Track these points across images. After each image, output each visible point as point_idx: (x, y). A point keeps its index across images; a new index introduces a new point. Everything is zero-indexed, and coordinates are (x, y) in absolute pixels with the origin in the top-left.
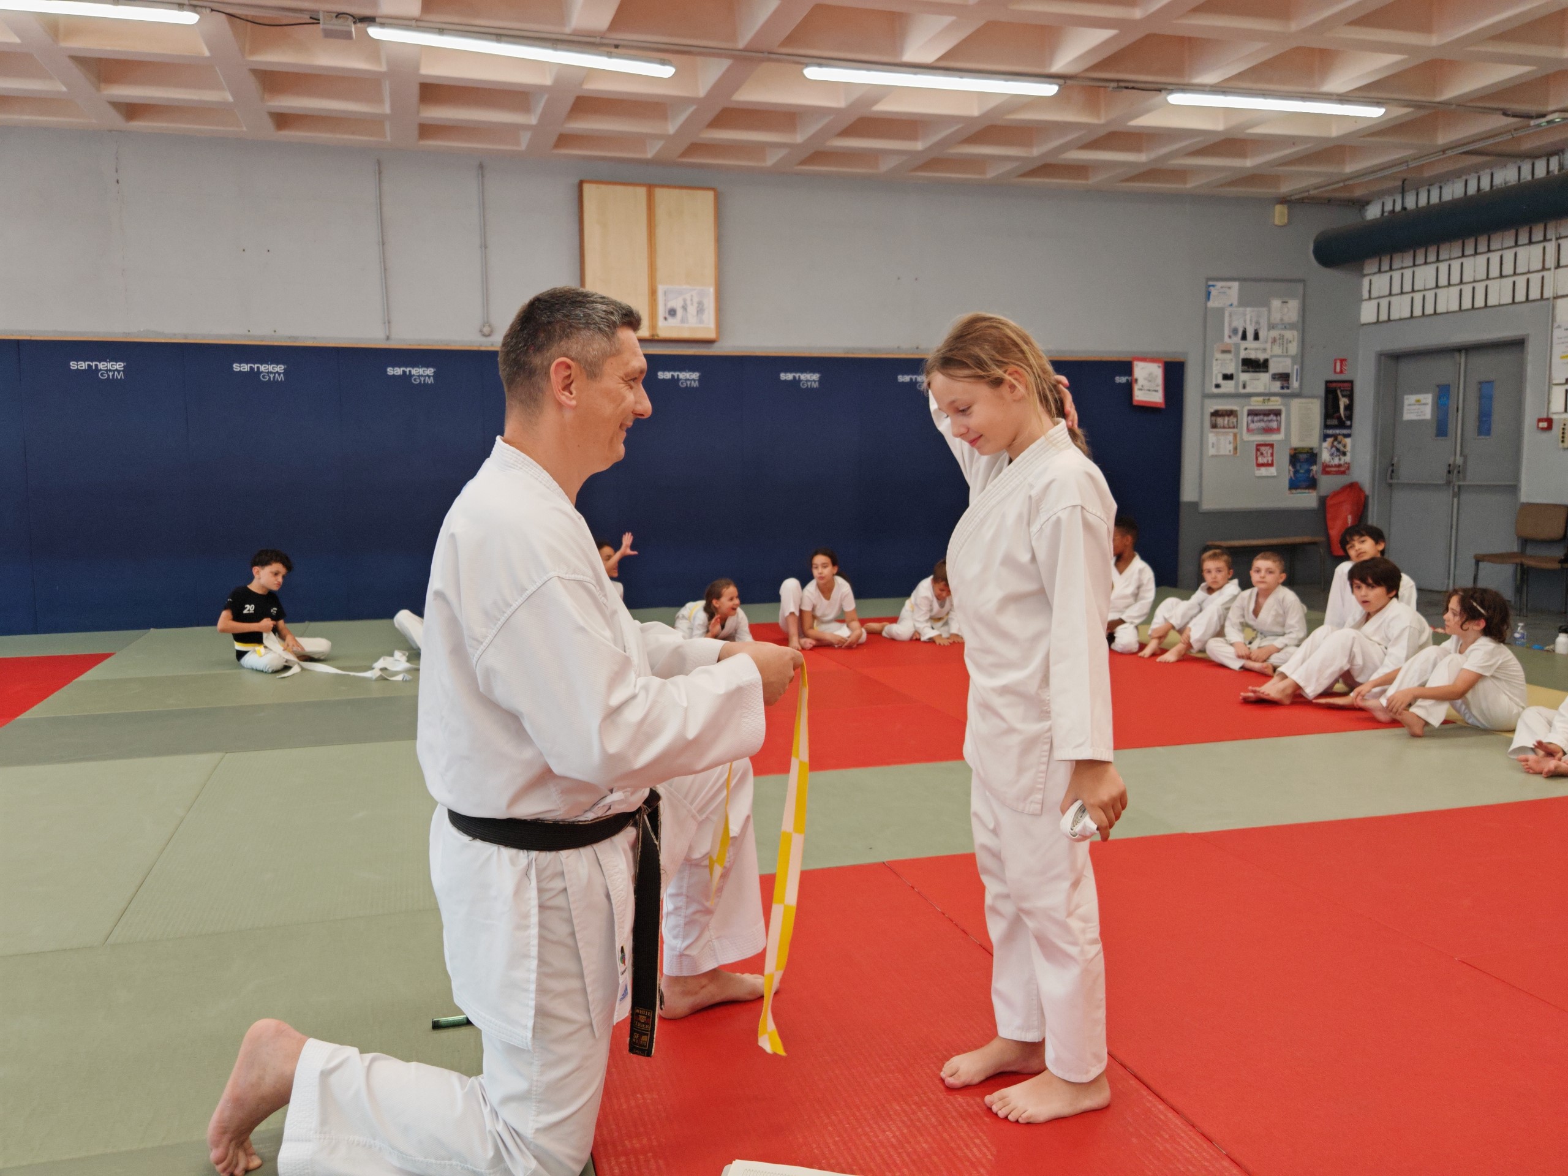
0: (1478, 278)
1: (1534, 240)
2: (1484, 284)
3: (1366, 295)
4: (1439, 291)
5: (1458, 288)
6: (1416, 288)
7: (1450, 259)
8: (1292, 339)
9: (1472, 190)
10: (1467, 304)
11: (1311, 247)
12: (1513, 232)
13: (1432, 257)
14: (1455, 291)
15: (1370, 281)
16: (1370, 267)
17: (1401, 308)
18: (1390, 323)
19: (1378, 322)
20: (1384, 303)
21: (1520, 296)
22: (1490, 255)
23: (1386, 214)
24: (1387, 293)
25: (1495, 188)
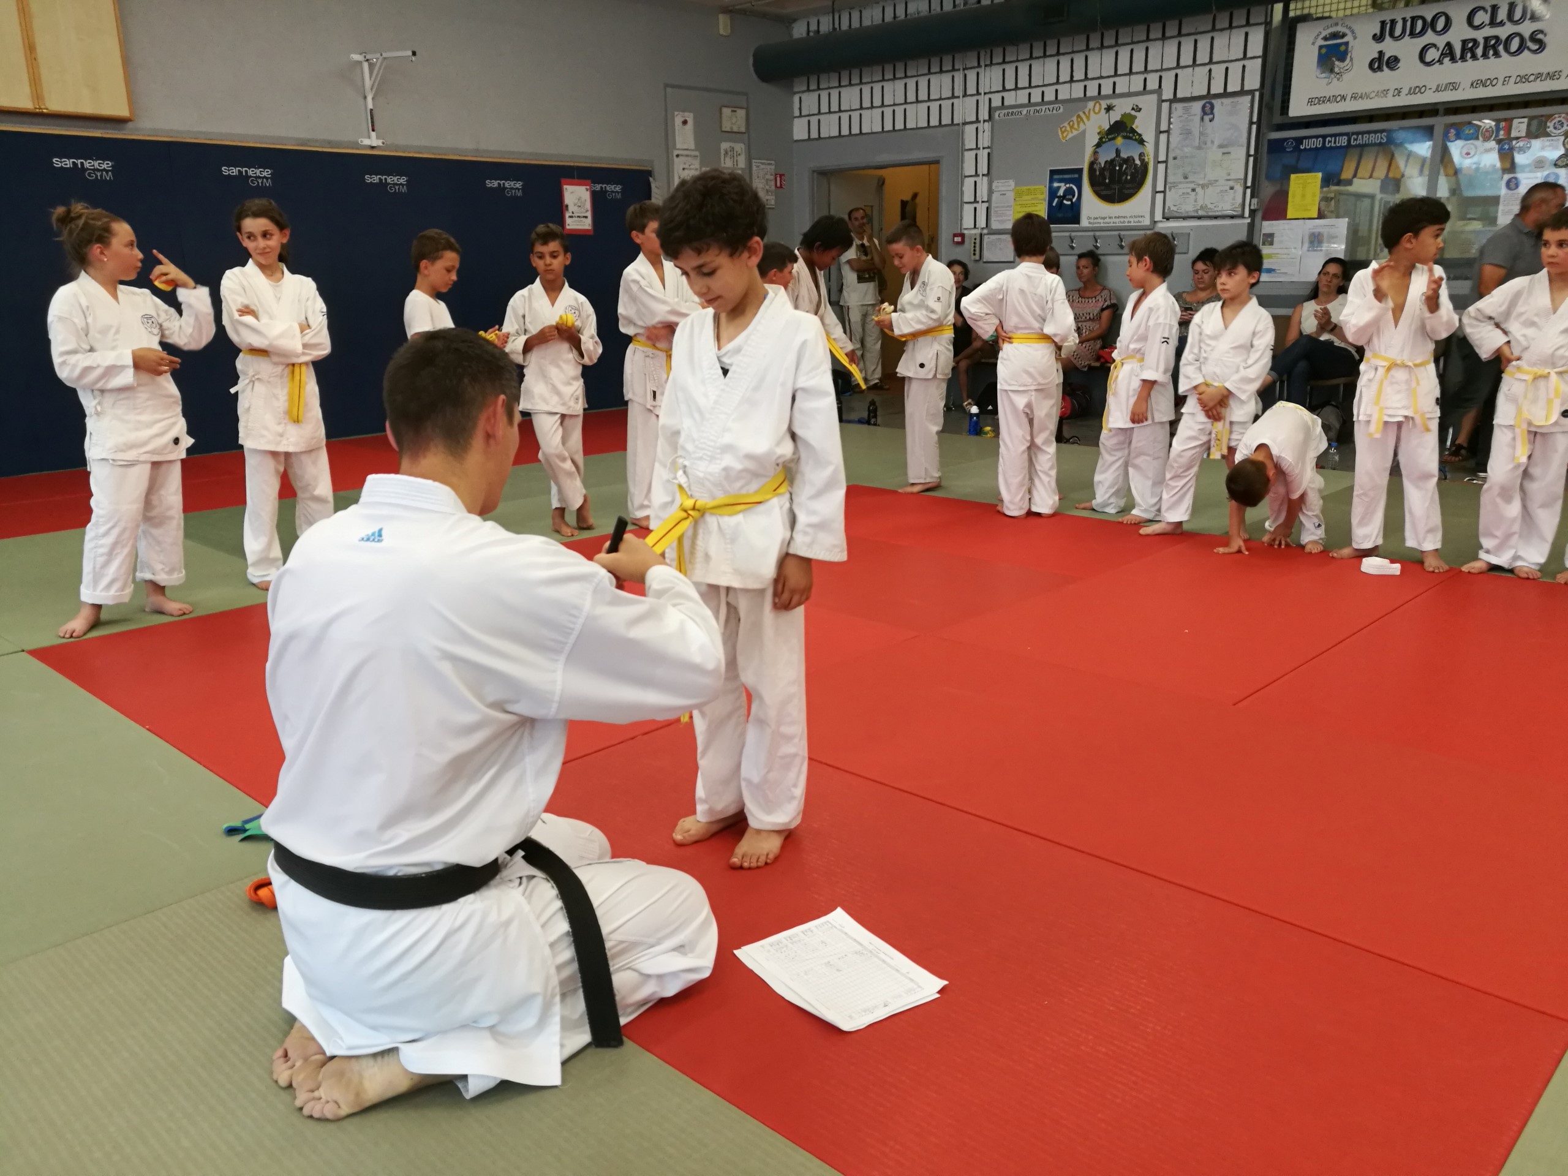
0: (897, 102)
1: (944, 69)
2: (903, 107)
3: (797, 113)
4: (863, 112)
5: (880, 110)
6: (842, 109)
7: (872, 82)
8: (739, 152)
9: (889, 17)
10: (888, 126)
11: (751, 61)
12: (926, 61)
13: (855, 80)
14: (877, 112)
15: (800, 98)
16: (799, 85)
17: (830, 127)
18: (821, 141)
19: (809, 139)
20: (814, 120)
21: (934, 122)
22: (908, 80)
23: (811, 34)
24: (816, 112)
25: (909, 17)
